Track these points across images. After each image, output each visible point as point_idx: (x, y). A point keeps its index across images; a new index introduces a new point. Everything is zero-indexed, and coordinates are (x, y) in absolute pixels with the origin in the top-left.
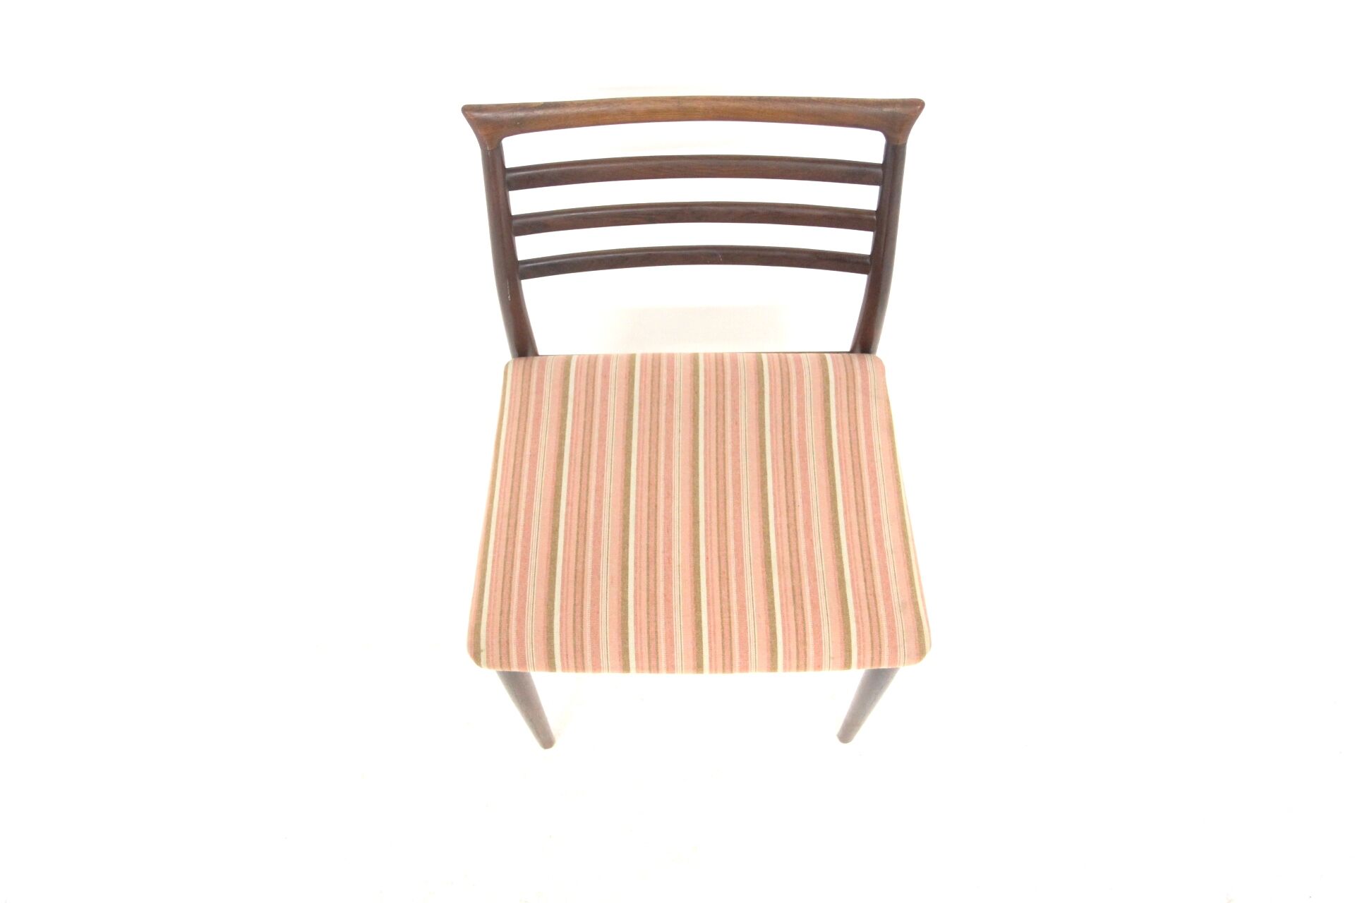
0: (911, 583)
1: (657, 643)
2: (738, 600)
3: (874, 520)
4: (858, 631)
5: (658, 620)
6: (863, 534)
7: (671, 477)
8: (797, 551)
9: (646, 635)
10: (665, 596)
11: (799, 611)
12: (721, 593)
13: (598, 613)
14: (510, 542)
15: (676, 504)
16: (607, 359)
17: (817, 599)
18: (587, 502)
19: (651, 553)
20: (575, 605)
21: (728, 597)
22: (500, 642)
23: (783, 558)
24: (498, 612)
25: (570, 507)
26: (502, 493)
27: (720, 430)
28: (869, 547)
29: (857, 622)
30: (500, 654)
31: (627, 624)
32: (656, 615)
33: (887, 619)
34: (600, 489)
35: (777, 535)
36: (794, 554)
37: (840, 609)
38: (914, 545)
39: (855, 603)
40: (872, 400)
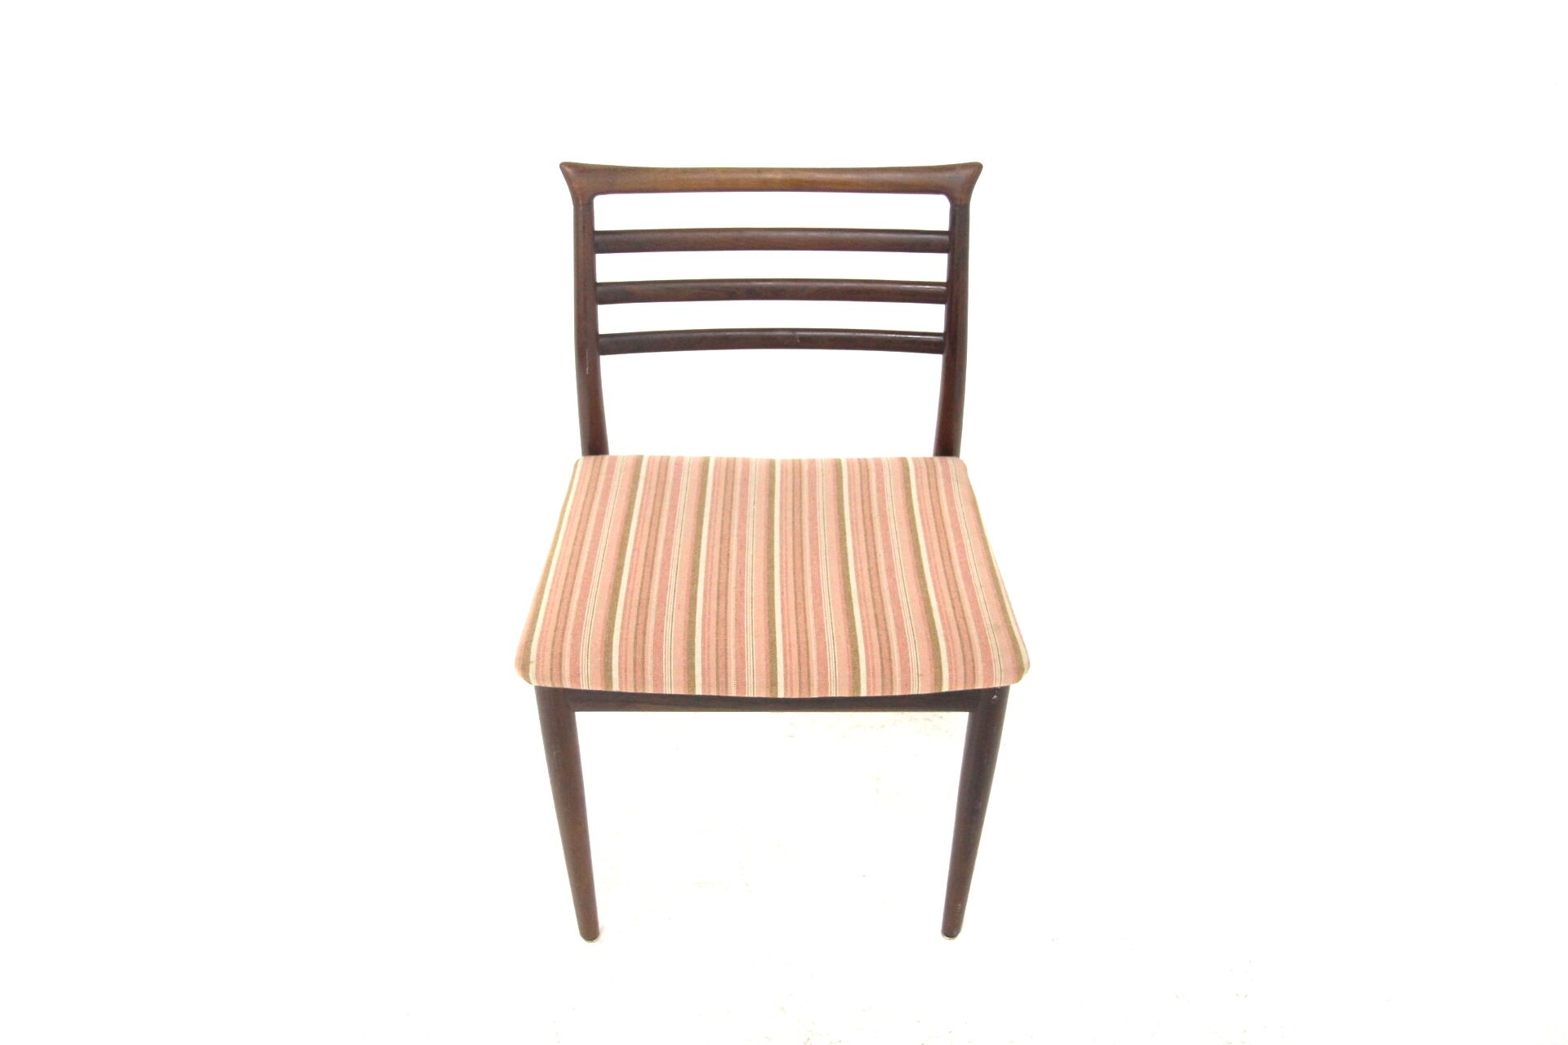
0: (1003, 609)
1: (726, 659)
2: (815, 625)
3: (961, 563)
4: (948, 648)
5: (728, 638)
6: (949, 572)
7: (745, 535)
8: (879, 587)
9: (715, 652)
10: (736, 620)
11: (882, 632)
12: (797, 619)
13: (662, 631)
14: (571, 576)
15: (749, 553)
16: (679, 463)
17: (902, 623)
18: (655, 549)
19: (722, 588)
20: (637, 624)
21: (805, 621)
22: (552, 654)
23: (864, 593)
24: (552, 627)
25: (636, 552)
26: (566, 542)
27: (797, 503)
28: (956, 582)
29: (947, 640)
30: (551, 665)
31: (694, 641)
32: (726, 634)
33: (980, 638)
34: (669, 541)
35: (857, 576)
36: (876, 590)
37: (928, 629)
38: (1009, 602)
39: (943, 624)
40: (954, 483)
